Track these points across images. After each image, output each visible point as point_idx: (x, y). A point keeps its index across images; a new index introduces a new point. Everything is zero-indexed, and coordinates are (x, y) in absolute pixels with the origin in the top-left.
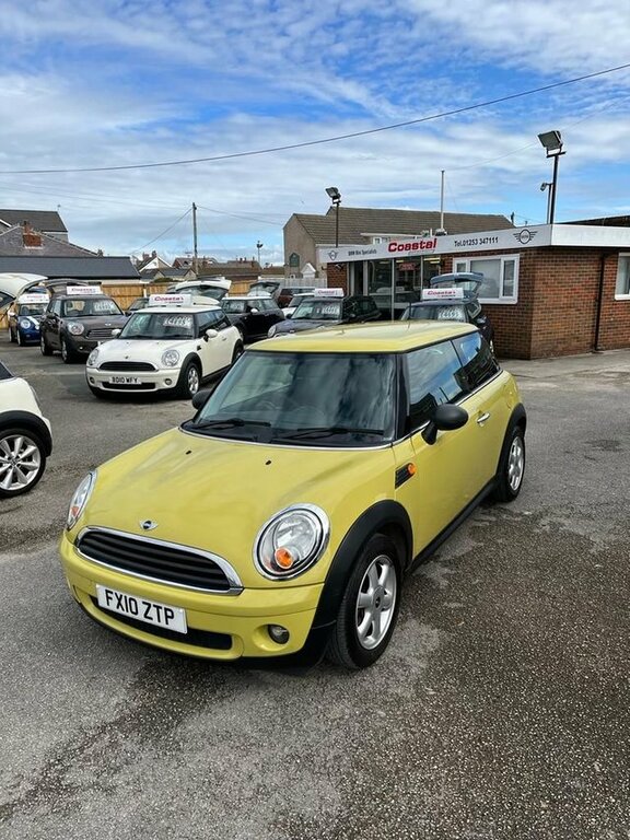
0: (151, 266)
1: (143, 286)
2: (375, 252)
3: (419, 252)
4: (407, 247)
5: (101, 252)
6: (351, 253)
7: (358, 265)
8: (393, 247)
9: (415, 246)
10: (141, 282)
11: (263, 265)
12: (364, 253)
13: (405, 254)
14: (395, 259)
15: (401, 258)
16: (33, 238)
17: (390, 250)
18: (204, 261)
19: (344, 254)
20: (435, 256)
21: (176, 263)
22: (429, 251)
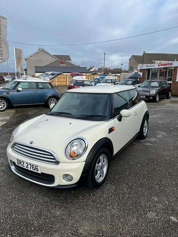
0: (92, 70)
1: (89, 75)
2: (154, 66)
3: (167, 66)
4: (164, 65)
5: (79, 66)
6: (147, 66)
7: (149, 70)
8: (159, 65)
9: (166, 64)
10: (89, 74)
11: (123, 70)
12: (151, 66)
13: (163, 67)
14: (160, 68)
15: (161, 68)
16: (63, 62)
17: (159, 66)
18: (106, 69)
19: (145, 66)
20: (172, 67)
21: (99, 69)
22: (171, 66)
